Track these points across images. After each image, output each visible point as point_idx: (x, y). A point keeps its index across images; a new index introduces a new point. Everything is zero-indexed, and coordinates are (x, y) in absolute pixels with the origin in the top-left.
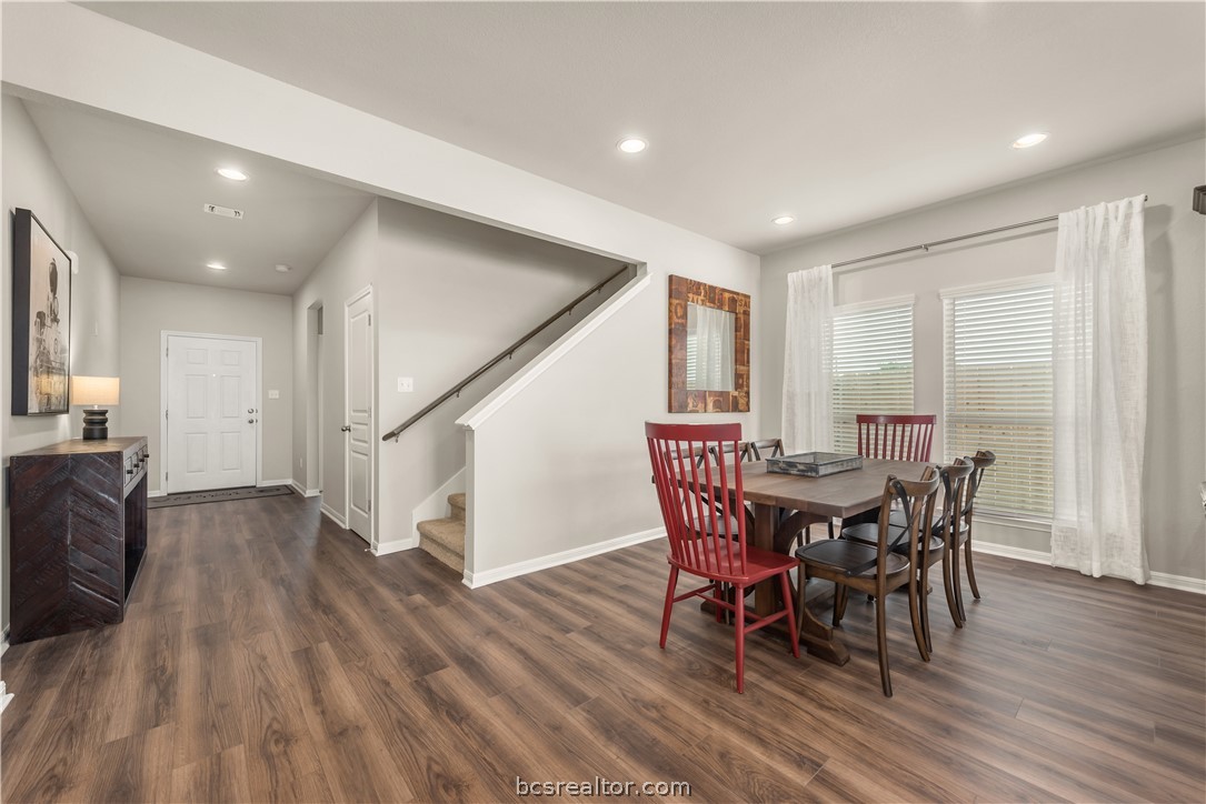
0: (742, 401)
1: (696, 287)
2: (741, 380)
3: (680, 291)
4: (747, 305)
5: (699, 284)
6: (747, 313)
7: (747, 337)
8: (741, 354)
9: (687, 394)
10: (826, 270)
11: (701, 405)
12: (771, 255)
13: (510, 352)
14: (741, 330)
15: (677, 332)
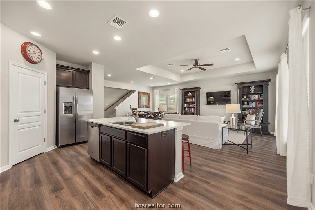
0: (149, 106)
1: (142, 93)
2: (149, 104)
3: (140, 93)
4: (150, 94)
5: (143, 92)
6: (150, 95)
7: (150, 98)
8: (149, 100)
9: (141, 105)
10: (158, 91)
11: (143, 107)
12: (154, 88)
13: (119, 100)
14: (149, 97)
15: (139, 98)
